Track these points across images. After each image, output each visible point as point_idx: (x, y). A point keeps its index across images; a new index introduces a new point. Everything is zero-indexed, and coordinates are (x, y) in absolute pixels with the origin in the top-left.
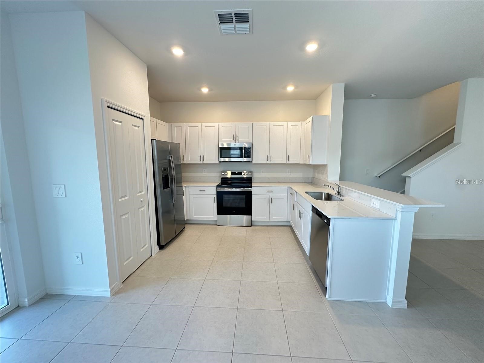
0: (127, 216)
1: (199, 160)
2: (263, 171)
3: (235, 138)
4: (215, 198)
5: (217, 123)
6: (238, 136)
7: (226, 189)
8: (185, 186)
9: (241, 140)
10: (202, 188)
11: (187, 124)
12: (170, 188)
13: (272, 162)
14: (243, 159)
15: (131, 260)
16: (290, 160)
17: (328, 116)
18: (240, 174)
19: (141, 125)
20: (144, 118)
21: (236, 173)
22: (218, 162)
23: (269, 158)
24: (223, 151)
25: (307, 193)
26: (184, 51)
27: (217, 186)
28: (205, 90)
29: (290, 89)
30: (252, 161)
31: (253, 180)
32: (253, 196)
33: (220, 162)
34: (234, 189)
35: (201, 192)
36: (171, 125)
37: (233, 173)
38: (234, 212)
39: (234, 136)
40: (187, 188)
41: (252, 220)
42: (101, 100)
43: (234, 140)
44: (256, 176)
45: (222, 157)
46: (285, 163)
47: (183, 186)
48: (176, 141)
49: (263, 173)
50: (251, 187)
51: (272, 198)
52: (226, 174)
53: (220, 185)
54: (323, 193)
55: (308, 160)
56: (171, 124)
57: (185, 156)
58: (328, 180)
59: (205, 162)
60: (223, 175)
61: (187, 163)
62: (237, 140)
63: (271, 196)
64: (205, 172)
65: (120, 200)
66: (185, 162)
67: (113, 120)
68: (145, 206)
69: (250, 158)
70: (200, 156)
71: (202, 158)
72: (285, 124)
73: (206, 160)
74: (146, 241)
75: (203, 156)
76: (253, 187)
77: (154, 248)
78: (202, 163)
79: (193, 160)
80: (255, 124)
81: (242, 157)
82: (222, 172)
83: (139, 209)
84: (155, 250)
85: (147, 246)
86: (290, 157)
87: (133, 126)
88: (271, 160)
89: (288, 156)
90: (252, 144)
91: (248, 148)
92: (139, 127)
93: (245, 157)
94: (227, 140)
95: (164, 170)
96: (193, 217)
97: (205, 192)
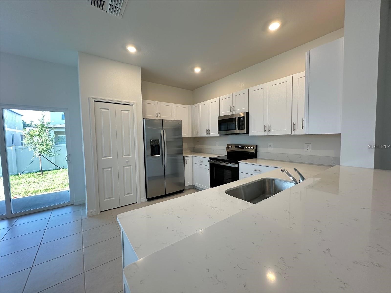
0: (110, 170)
3: (232, 109)
4: (208, 169)
5: (219, 98)
6: (235, 106)
9: (237, 110)
11: (200, 104)
13: (271, 134)
15: (111, 200)
16: (297, 129)
18: (243, 147)
19: (131, 110)
20: (134, 104)
21: (240, 146)
26: (137, 48)
29: (274, 27)
30: (248, 133)
32: (240, 174)
35: (200, 162)
36: (192, 106)
37: (236, 147)
42: (89, 98)
46: (290, 134)
48: (178, 118)
49: (270, 147)
52: (230, 147)
53: (225, 158)
55: (303, 127)
57: (198, 130)
64: (217, 145)
65: (103, 158)
66: (198, 136)
67: (100, 109)
68: (131, 165)
69: (244, 129)
70: (207, 130)
71: (208, 132)
72: (288, 79)
73: (211, 133)
74: (131, 190)
75: (209, 130)
76: (239, 164)
77: (140, 198)
78: (208, 136)
79: (203, 134)
80: (251, 89)
81: (235, 129)
82: (228, 145)
83: (124, 166)
84: (140, 200)
85: (132, 194)
86: (296, 126)
87: (121, 110)
88: (269, 131)
89: (294, 124)
90: (248, 113)
91: (242, 118)
92: (128, 111)
93: (238, 129)
94: (225, 112)
95: (154, 141)
96: (196, 184)
97: (203, 163)
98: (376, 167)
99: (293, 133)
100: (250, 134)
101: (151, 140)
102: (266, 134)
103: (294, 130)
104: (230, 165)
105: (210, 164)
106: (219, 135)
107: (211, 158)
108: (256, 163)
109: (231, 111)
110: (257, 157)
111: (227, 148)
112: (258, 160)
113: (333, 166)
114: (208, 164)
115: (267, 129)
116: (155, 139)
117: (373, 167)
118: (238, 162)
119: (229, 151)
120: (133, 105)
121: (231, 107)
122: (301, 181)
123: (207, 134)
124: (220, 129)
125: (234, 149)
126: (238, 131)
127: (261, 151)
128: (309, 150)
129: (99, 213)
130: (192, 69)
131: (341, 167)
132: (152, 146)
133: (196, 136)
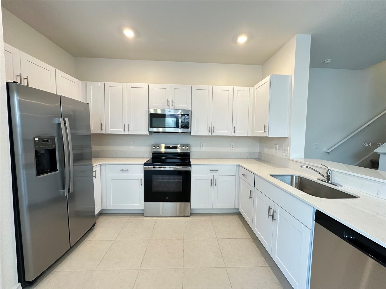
1: (122, 130)
2: (203, 145)
3: (170, 103)
4: (141, 180)
5: (147, 84)
6: (173, 101)
7: (158, 168)
8: (101, 163)
9: (177, 106)
10: (124, 167)
11: (108, 84)
12: (58, 172)
13: (215, 134)
14: (180, 130)
16: (236, 132)
17: (290, 76)
18: (176, 147)
21: (171, 147)
22: (147, 133)
23: (211, 129)
24: (154, 119)
25: (272, 176)
27: (145, 164)
28: (129, 33)
29: (242, 40)
30: (190, 133)
31: (191, 156)
32: (192, 176)
33: (151, 133)
34: (168, 168)
35: (122, 172)
36: (86, 84)
37: (166, 147)
38: (167, 198)
39: (168, 101)
40: (103, 167)
41: (191, 208)
43: (168, 105)
44: (194, 151)
45: (153, 126)
46: (231, 135)
47: (93, 166)
49: (203, 147)
50: (190, 165)
51: (216, 180)
52: (158, 148)
54: (293, 176)
55: (264, 131)
56: (85, 82)
58: (290, 157)
59: (130, 133)
60: (154, 149)
61: (107, 133)
62: (172, 106)
63: (216, 177)
64: (131, 146)
66: (103, 133)
69: (188, 128)
70: (125, 125)
71: (127, 127)
73: (131, 130)
75: (128, 125)
76: (192, 166)
79: (115, 129)
80: (195, 87)
82: (153, 145)
88: (213, 131)
89: (234, 127)
90: (191, 112)
91: (186, 116)
93: (182, 128)
94: (159, 106)
95: (44, 141)
96: (112, 206)
97: (128, 172)
99: (233, 135)
101: (37, 139)
102: (210, 134)
123: (124, 130)
125: (163, 150)
132: (36, 152)
133: (99, 133)
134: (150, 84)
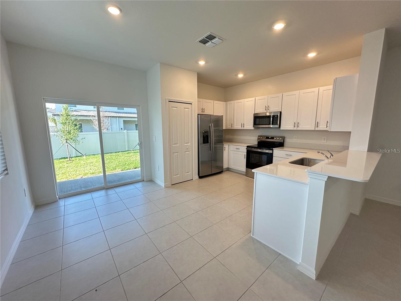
0: (177, 154)
2: (295, 137)
4: (245, 155)
5: (254, 98)
6: (269, 106)
7: (253, 149)
8: (228, 144)
9: (272, 110)
10: (238, 147)
11: (236, 102)
12: (209, 144)
13: (299, 129)
16: (319, 126)
18: (273, 138)
19: (190, 108)
21: (270, 137)
24: (256, 119)
28: (241, 76)
29: (312, 55)
32: (274, 157)
33: (255, 128)
35: (236, 150)
37: (267, 138)
40: (229, 146)
46: (314, 129)
49: (295, 139)
52: (261, 138)
53: (257, 146)
55: (327, 126)
56: (226, 102)
57: (233, 124)
59: (245, 128)
61: (234, 129)
62: (268, 110)
64: (248, 136)
65: (173, 145)
66: (232, 128)
67: (172, 107)
68: (189, 151)
69: (277, 124)
70: (242, 124)
71: (243, 125)
72: (316, 89)
73: (245, 126)
74: (189, 170)
75: (244, 124)
76: (274, 150)
77: (195, 176)
78: (242, 129)
79: (237, 126)
80: (285, 94)
81: (270, 124)
82: (259, 136)
83: (185, 152)
84: (195, 177)
85: (190, 173)
86: (319, 124)
87: (184, 108)
88: (298, 126)
89: (318, 123)
90: (281, 113)
91: (276, 116)
92: (189, 108)
93: (272, 124)
94: (261, 111)
95: (205, 132)
96: (232, 166)
97: (240, 150)
98: (368, 151)
99: (316, 129)
100: (281, 128)
101: (203, 132)
102: (295, 129)
103: (317, 127)
104: (259, 150)
105: (247, 150)
106: (253, 128)
107: (247, 147)
108: (283, 149)
109: (266, 110)
110: (284, 146)
111: (258, 139)
112: (284, 148)
113: (341, 152)
114: (246, 151)
115: (296, 126)
116: (206, 131)
117: (367, 151)
118: (273, 149)
119: (259, 141)
120: (192, 104)
121: (266, 107)
122: (331, 157)
123: (242, 127)
124: (255, 124)
125: (264, 139)
126: (271, 126)
127: (288, 141)
128: (326, 141)
129: (171, 186)
130: (237, 75)
131: (349, 151)
132: (203, 136)
133: (230, 128)
134: (256, 98)
